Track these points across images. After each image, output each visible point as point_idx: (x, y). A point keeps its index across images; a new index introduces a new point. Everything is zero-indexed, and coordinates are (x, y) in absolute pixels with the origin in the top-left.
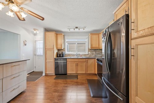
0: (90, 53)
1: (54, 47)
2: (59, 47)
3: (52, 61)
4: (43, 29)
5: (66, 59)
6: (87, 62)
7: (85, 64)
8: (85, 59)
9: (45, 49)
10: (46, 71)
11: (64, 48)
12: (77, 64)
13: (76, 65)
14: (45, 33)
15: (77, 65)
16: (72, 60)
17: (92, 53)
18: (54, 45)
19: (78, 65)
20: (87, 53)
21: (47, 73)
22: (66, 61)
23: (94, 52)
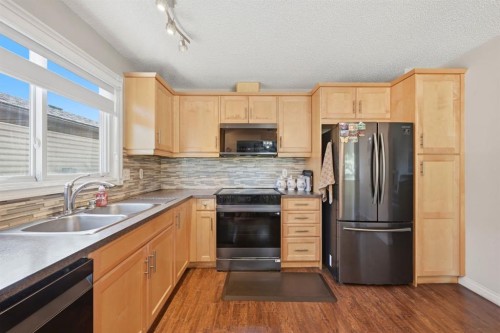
0: (127, 174)
17: (135, 173)
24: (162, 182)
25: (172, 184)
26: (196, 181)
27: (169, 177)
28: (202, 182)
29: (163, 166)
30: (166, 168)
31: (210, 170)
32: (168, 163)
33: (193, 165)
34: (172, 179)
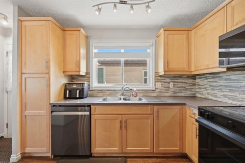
0: (159, 85)
1: (48, 67)
2: (71, 69)
3: (43, 112)
4: (11, 7)
5: (89, 106)
6: (158, 117)
7: (149, 121)
8: (149, 107)
9: (22, 73)
10: (23, 145)
11: (87, 73)
12: (126, 122)
13: (121, 127)
14: (20, 21)
15: (124, 126)
16: (109, 110)
17: (166, 85)
18: (48, 62)
19: (126, 127)
20: (151, 85)
21: (28, 150)
22: (88, 113)
23: (171, 83)
24: (196, 92)
25: (202, 94)
26: (219, 94)
27: (200, 88)
28: (225, 96)
29: (197, 81)
30: (198, 82)
31: (233, 84)
32: (200, 78)
33: (216, 79)
34: (202, 90)
